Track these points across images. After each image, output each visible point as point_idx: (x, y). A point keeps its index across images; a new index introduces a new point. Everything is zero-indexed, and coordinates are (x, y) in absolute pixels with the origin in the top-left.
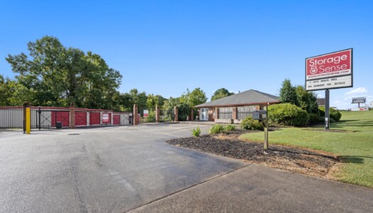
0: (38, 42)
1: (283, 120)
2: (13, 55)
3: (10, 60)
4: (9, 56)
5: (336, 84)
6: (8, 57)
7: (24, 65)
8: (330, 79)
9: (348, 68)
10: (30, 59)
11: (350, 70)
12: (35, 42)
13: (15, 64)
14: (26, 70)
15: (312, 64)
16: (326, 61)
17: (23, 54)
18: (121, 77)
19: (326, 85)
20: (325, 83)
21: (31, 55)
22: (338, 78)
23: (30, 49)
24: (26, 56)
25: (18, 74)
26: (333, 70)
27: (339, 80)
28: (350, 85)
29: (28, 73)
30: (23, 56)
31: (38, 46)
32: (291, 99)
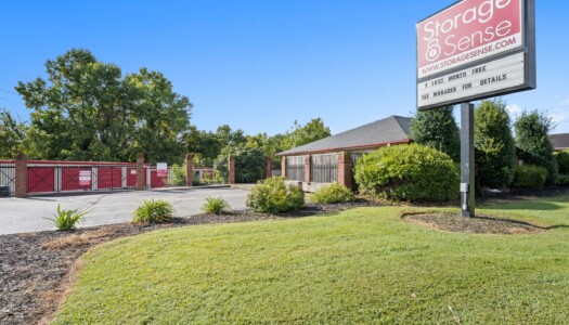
0: (59, 60)
1: (387, 185)
2: (25, 83)
3: (21, 90)
4: (20, 83)
5: (483, 82)
6: (18, 86)
7: (41, 96)
8: (469, 71)
9: (514, 30)
10: (49, 85)
11: (518, 38)
12: (56, 60)
13: (27, 96)
14: (42, 104)
15: (429, 34)
16: (460, 20)
17: (39, 80)
18: (191, 106)
19: (459, 88)
20: (458, 83)
21: (51, 80)
22: (489, 66)
23: (50, 71)
24: (44, 83)
25: (33, 110)
26: (477, 44)
27: (493, 69)
28: (521, 81)
29: (45, 108)
30: (40, 82)
31: (60, 66)
32: (434, 134)
